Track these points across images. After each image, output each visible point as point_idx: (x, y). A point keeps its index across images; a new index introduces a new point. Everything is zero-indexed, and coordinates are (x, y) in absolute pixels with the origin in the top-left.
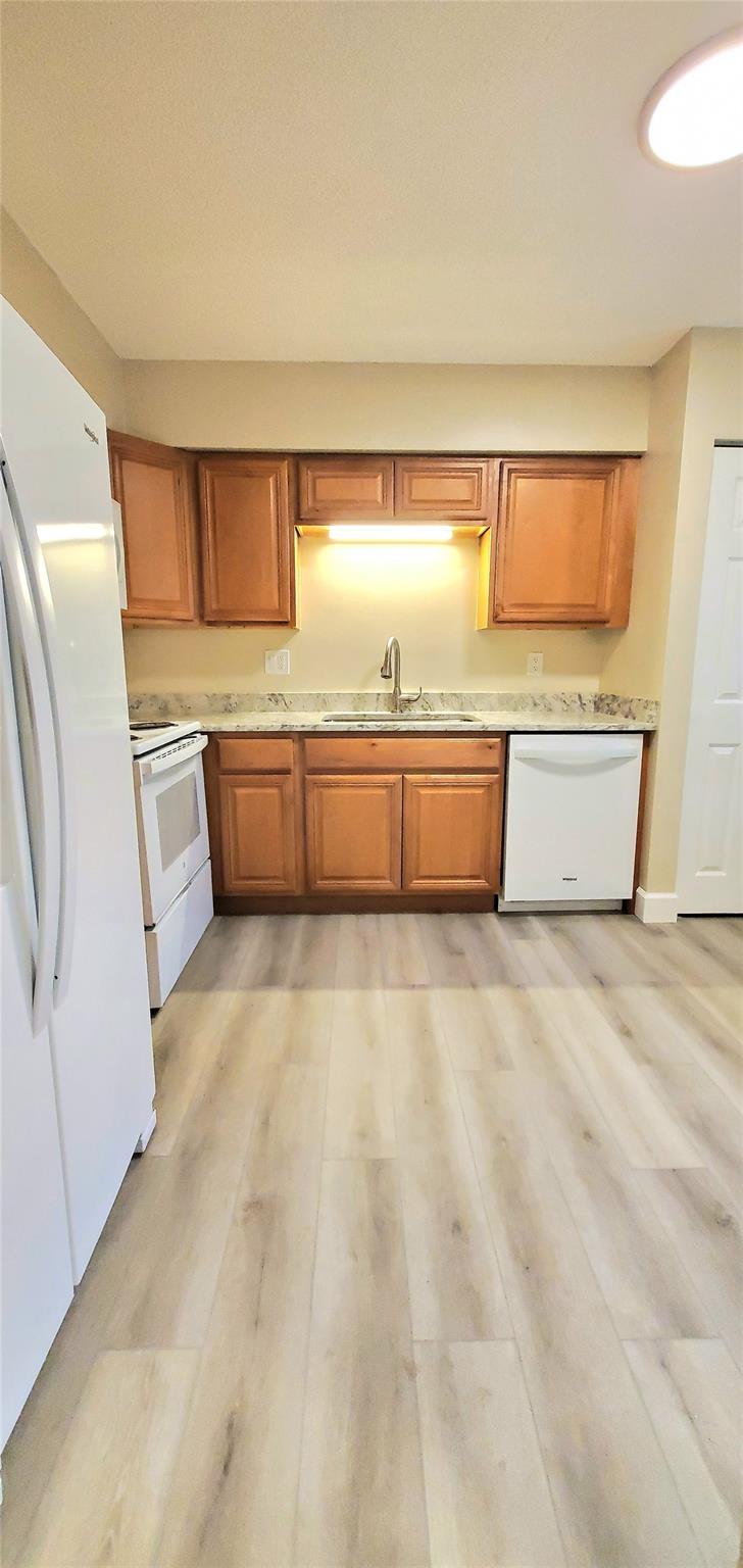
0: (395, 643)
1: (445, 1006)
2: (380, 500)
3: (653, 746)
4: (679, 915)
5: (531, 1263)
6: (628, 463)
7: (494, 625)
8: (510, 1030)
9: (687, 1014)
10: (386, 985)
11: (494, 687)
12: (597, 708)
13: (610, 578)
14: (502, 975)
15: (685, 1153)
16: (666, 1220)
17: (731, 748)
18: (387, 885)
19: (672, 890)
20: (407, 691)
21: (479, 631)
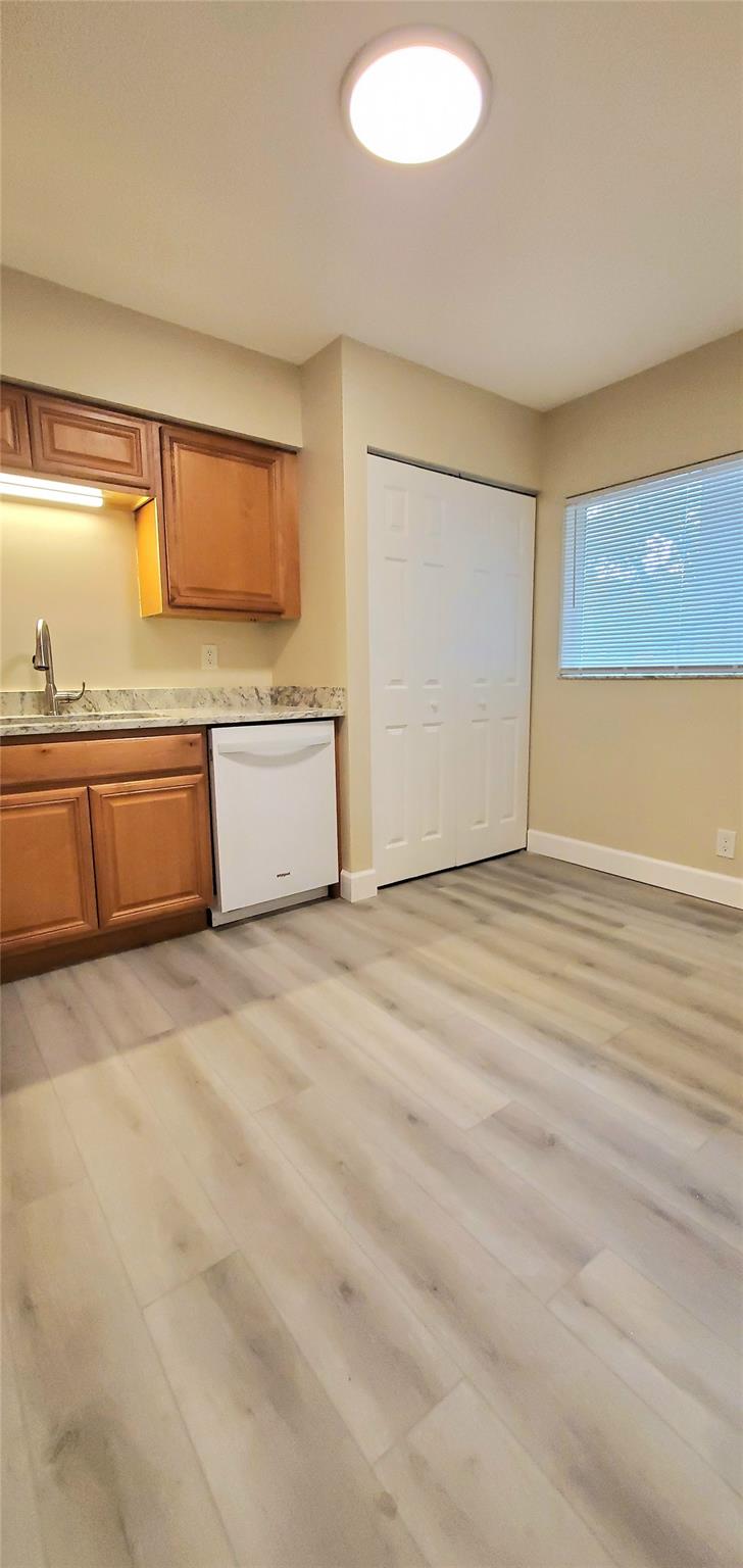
0: (46, 627)
1: (202, 1044)
2: (10, 441)
3: (341, 732)
4: (379, 888)
5: (435, 1283)
6: (287, 456)
7: (170, 611)
8: (286, 1043)
9: (428, 972)
10: (119, 1047)
11: (169, 682)
12: (275, 701)
13: (281, 569)
14: (252, 992)
15: (492, 1097)
16: (512, 1164)
17: (401, 730)
18: (79, 926)
19: (371, 867)
20: (62, 690)
21: (144, 618)
